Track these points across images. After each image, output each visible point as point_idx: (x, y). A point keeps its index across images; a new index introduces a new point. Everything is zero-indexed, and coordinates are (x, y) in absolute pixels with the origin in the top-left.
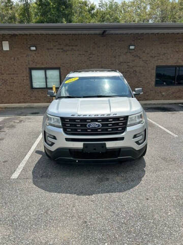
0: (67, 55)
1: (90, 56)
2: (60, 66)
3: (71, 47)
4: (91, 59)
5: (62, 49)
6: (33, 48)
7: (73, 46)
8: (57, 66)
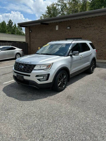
0: (86, 30)
1: (101, 30)
2: (81, 37)
3: (90, 25)
4: (101, 32)
5: (84, 27)
6: (69, 28)
7: (91, 24)
8: (80, 37)
